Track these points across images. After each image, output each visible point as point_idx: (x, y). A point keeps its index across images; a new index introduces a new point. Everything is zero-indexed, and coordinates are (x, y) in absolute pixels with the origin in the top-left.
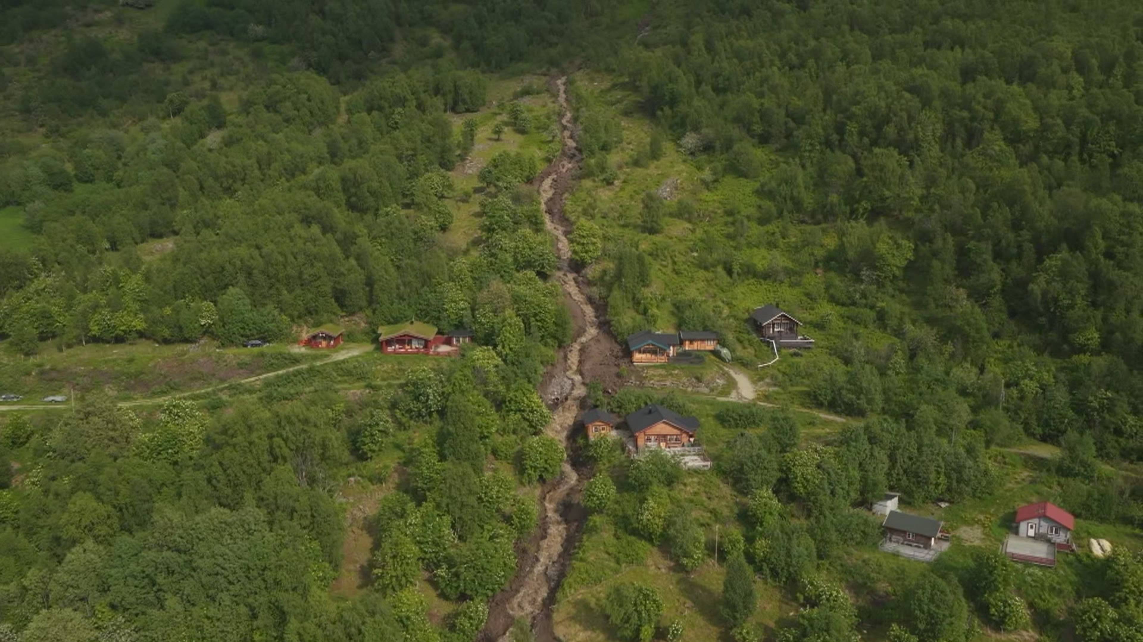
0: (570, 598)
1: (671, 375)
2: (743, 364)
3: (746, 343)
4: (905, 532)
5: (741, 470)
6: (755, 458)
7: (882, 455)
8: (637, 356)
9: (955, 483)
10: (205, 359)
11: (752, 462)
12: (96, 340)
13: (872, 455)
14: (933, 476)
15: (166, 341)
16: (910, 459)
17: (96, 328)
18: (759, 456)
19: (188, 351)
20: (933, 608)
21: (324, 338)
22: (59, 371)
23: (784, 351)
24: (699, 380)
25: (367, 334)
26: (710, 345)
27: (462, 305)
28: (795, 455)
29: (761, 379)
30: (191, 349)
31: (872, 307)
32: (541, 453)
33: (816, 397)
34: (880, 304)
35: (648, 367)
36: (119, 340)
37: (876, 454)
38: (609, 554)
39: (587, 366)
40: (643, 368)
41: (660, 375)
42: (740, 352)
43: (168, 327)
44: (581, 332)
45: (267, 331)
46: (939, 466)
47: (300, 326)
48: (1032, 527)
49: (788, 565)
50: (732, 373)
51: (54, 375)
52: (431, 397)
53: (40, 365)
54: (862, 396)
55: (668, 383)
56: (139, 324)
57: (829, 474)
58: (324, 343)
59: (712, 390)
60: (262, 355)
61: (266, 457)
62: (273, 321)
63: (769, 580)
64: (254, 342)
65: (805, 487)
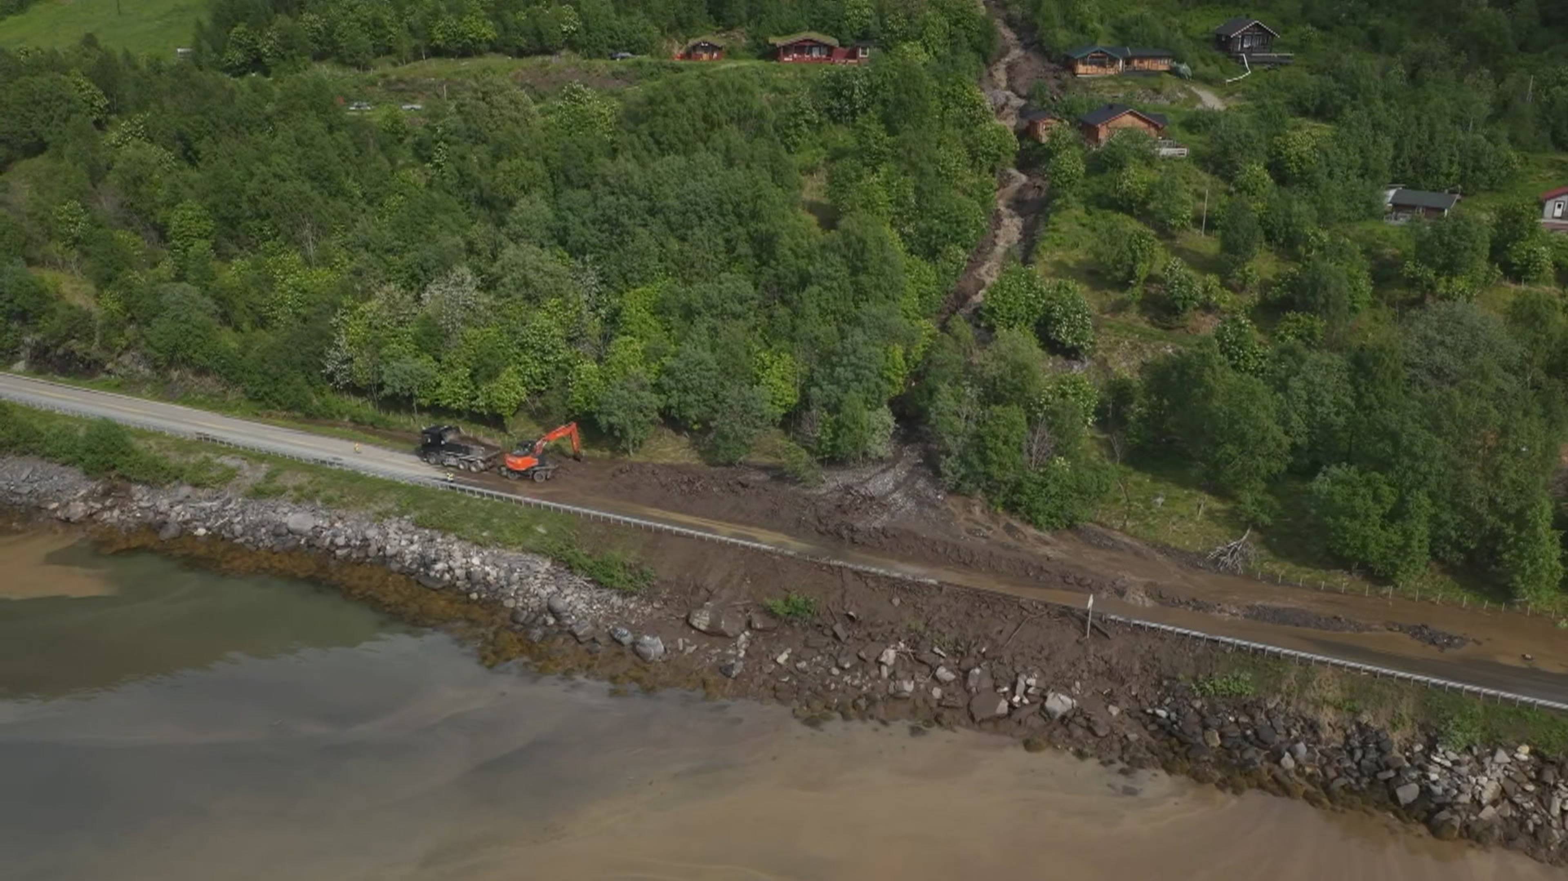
0: (1046, 259)
1: (1124, 86)
2: (1208, 81)
3: (1209, 61)
4: (1413, 207)
5: (1225, 152)
6: (1242, 137)
7: (1387, 142)
8: (1081, 69)
9: (1469, 172)
10: (573, 69)
11: (1239, 141)
12: (436, 52)
13: (1375, 142)
14: (1445, 167)
15: (521, 53)
16: (1419, 147)
17: (441, 36)
18: (1247, 136)
19: (550, 61)
20: (1454, 239)
21: (706, 49)
22: (405, 82)
23: (1256, 68)
24: (1157, 91)
25: (750, 50)
26: (1162, 65)
27: (867, 11)
28: (1288, 137)
29: (1231, 94)
30: (554, 61)
31: (1363, 26)
32: (994, 139)
33: (1300, 104)
34: (1372, 22)
35: (1094, 79)
36: (465, 53)
37: (1379, 139)
38: (1084, 225)
39: (1020, 81)
40: (1089, 80)
41: (1110, 86)
42: (1201, 68)
43: (524, 34)
44: (1005, 52)
45: (637, 42)
46: (1452, 155)
47: (670, 41)
48: (1559, 206)
49: (1287, 225)
50: (1193, 88)
51: (402, 86)
52: (857, 91)
53: (384, 76)
54: (1359, 96)
55: (1121, 95)
56: (489, 31)
57: (1327, 155)
58: (705, 56)
59: (1173, 102)
60: (640, 64)
61: (700, 125)
62: (644, 30)
63: (1264, 244)
64: (624, 54)
65: (1300, 168)
